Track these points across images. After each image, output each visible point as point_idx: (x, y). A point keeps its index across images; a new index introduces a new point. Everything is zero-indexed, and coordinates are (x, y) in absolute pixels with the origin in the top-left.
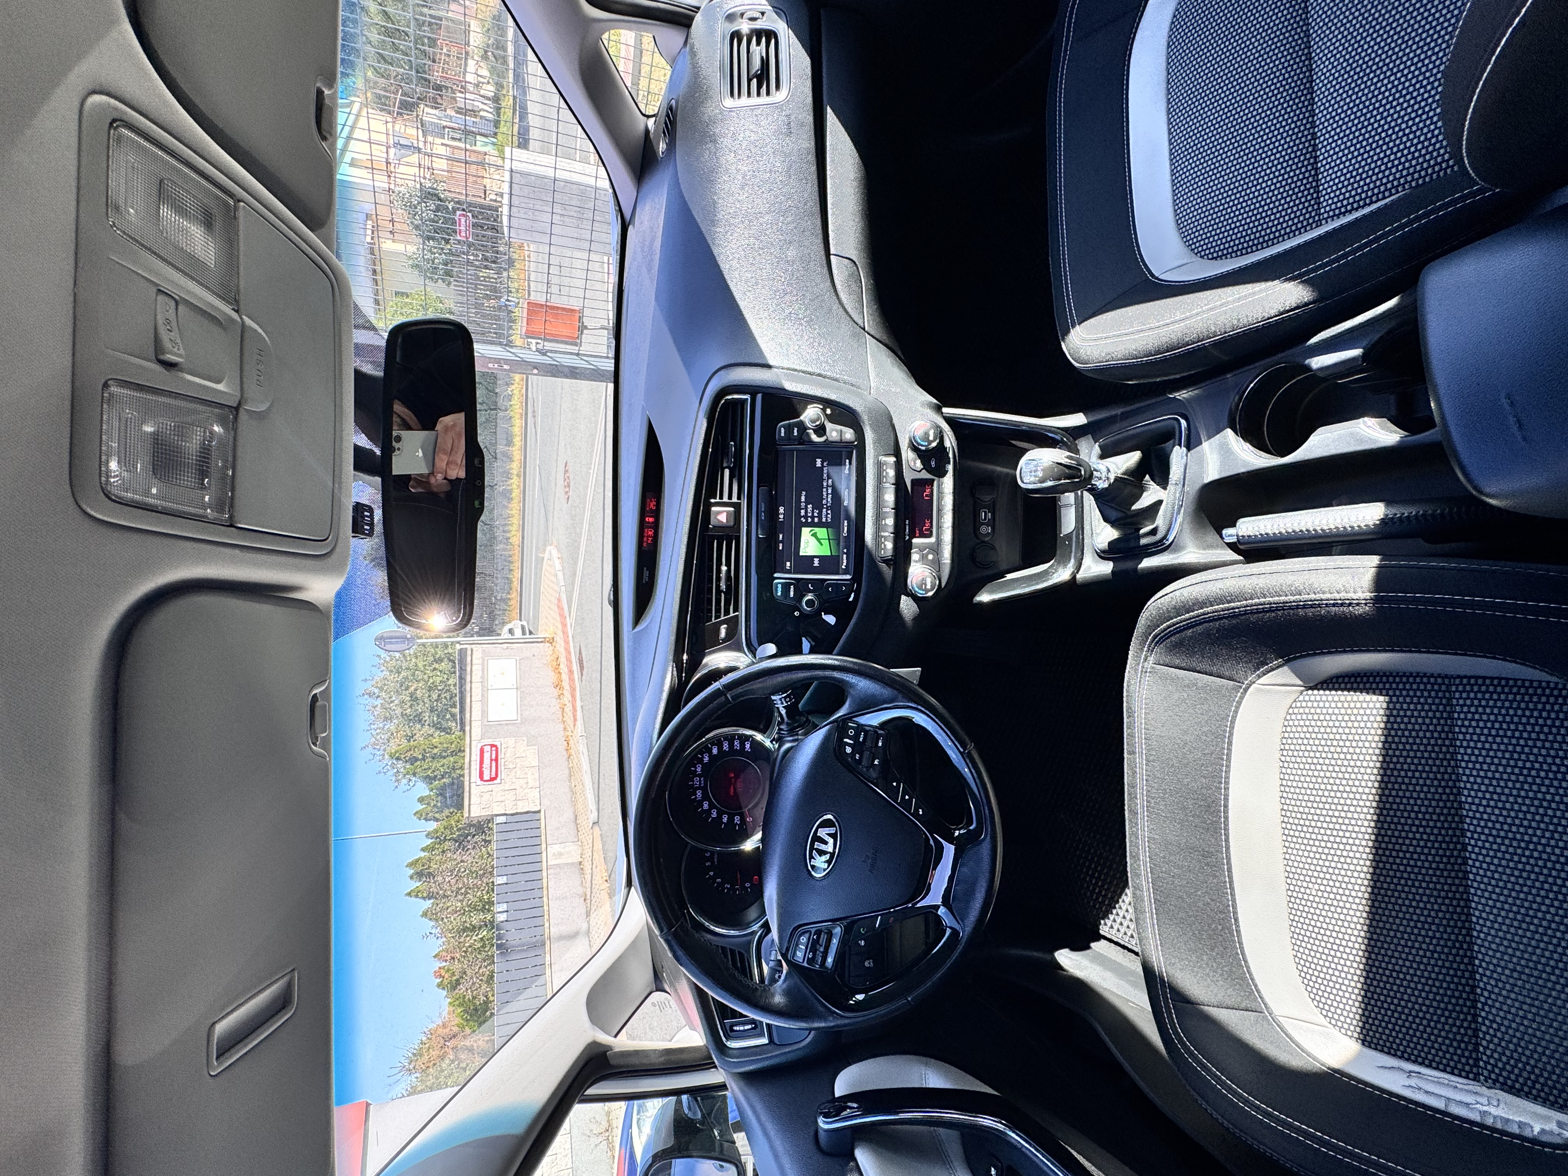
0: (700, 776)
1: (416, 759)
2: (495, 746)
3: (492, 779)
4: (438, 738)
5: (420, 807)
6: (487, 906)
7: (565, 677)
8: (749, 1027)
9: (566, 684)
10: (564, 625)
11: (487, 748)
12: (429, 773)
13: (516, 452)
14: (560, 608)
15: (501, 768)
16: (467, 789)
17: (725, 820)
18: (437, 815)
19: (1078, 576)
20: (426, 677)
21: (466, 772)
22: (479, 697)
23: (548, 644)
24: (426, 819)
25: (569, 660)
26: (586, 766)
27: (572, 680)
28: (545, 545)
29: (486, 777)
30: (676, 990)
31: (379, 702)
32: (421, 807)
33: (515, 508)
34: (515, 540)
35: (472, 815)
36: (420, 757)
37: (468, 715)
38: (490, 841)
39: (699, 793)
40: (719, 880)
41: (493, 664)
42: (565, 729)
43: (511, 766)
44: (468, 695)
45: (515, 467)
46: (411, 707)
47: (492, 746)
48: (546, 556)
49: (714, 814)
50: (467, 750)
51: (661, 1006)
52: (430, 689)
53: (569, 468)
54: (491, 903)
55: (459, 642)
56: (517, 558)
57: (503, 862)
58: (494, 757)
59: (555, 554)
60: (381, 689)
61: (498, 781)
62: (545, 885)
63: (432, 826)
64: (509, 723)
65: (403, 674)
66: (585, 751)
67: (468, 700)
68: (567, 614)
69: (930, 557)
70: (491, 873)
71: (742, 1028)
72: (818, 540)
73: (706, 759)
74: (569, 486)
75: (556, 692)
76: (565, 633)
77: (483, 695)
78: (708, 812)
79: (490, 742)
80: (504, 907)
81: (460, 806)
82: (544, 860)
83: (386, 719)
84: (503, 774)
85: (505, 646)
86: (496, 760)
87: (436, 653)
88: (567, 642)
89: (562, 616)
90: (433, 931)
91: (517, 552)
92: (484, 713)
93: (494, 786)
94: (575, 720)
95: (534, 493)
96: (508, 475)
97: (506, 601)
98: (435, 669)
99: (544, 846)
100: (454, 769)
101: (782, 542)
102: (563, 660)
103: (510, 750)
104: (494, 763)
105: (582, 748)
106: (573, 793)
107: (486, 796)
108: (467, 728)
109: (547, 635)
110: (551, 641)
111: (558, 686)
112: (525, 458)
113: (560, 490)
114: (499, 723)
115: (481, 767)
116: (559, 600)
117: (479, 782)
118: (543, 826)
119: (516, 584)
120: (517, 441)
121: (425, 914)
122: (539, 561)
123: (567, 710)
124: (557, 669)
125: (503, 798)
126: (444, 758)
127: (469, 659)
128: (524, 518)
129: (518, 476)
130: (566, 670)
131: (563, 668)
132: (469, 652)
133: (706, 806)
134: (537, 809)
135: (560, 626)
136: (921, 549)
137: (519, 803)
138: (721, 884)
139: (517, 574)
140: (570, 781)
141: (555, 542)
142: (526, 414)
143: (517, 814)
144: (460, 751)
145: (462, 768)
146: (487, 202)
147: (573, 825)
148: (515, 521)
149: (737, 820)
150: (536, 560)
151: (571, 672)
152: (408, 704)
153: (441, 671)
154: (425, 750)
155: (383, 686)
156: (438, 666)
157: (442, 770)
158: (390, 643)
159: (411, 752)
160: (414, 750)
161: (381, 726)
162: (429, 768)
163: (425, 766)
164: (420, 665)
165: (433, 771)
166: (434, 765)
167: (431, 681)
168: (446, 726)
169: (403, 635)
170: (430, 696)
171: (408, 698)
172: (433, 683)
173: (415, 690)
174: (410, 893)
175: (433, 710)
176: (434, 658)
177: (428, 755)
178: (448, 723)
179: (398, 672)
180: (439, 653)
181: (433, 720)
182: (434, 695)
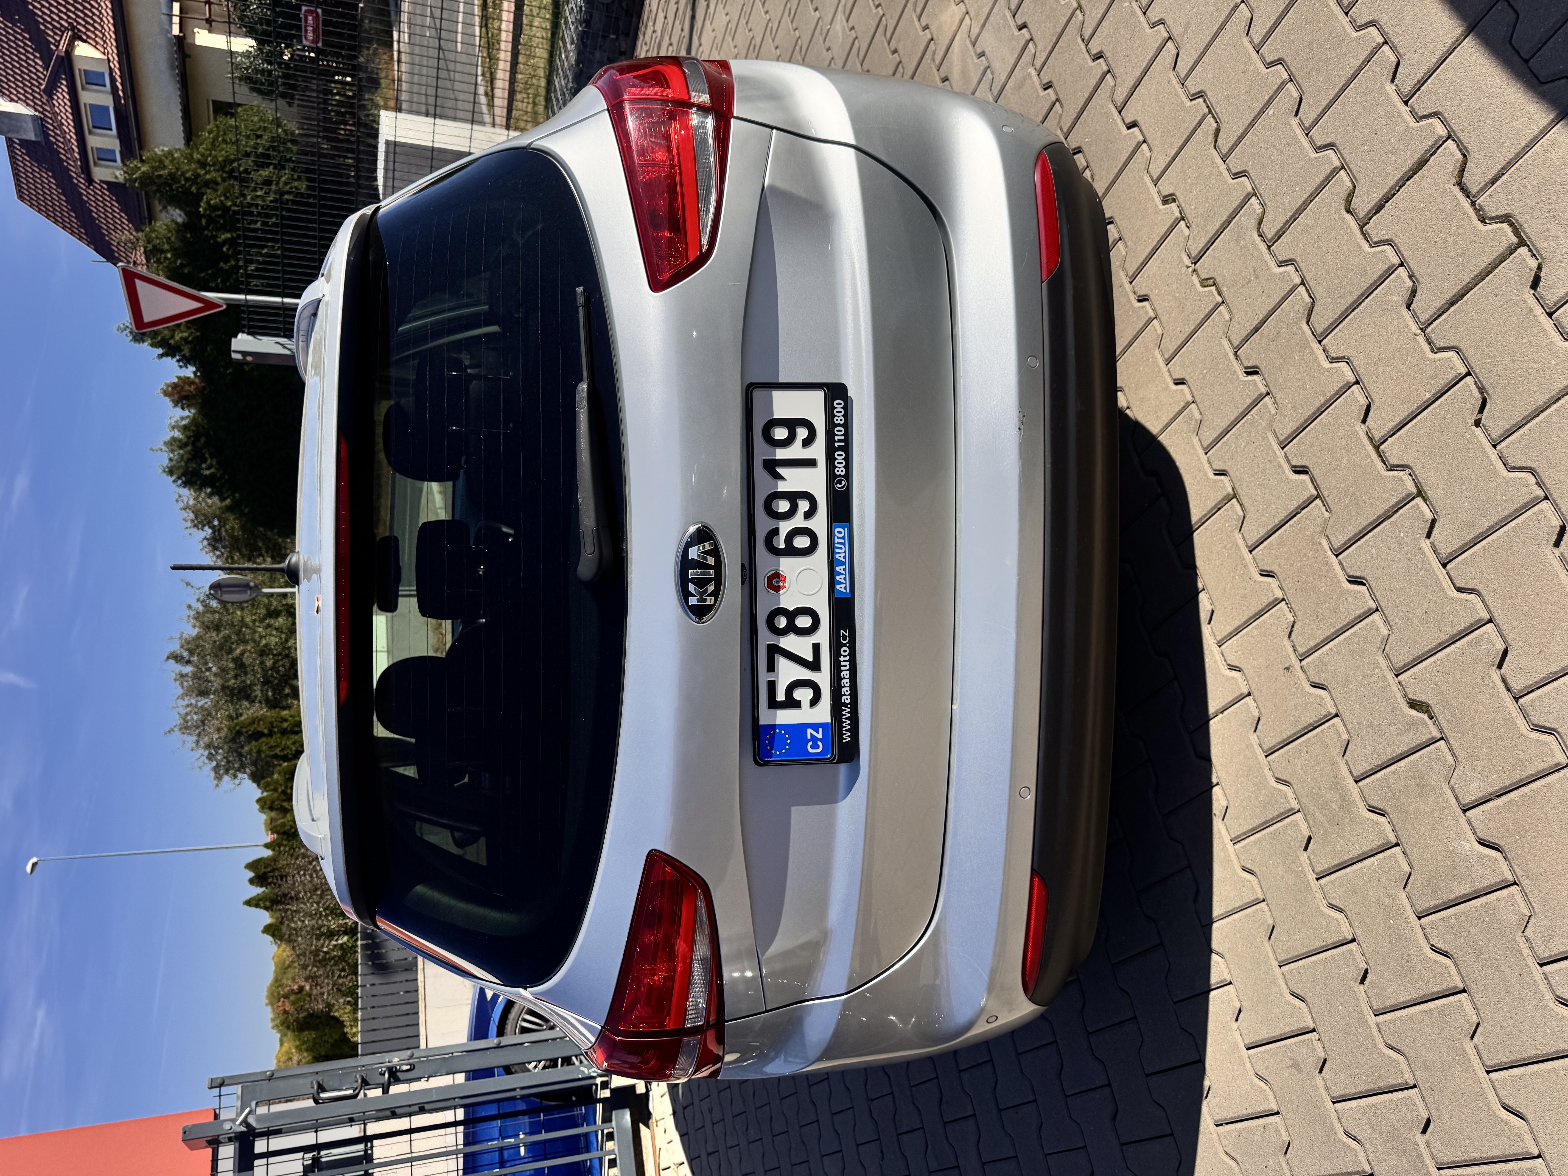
1: (262, 735)
12: (277, 750)
20: (256, 636)
31: (189, 669)
36: (266, 731)
46: (236, 677)
52: (262, 654)
60: (193, 652)
65: (225, 632)
83: (200, 693)
98: (269, 626)
121: (266, 932)
152: (232, 673)
153: (277, 629)
154: (272, 723)
155: (193, 646)
156: (272, 621)
157: (294, 748)
158: (226, 592)
159: (255, 726)
160: (258, 723)
161: (193, 701)
162: (277, 746)
163: (272, 742)
164: (248, 620)
165: (283, 750)
166: (284, 743)
167: (264, 642)
168: (284, 703)
169: (244, 582)
170: (262, 663)
171: (231, 665)
172: (266, 645)
173: (242, 654)
174: (248, 903)
175: (266, 682)
176: (268, 610)
177: (276, 730)
178: (287, 700)
179: (217, 628)
180: (275, 603)
181: (267, 696)
182: (269, 663)
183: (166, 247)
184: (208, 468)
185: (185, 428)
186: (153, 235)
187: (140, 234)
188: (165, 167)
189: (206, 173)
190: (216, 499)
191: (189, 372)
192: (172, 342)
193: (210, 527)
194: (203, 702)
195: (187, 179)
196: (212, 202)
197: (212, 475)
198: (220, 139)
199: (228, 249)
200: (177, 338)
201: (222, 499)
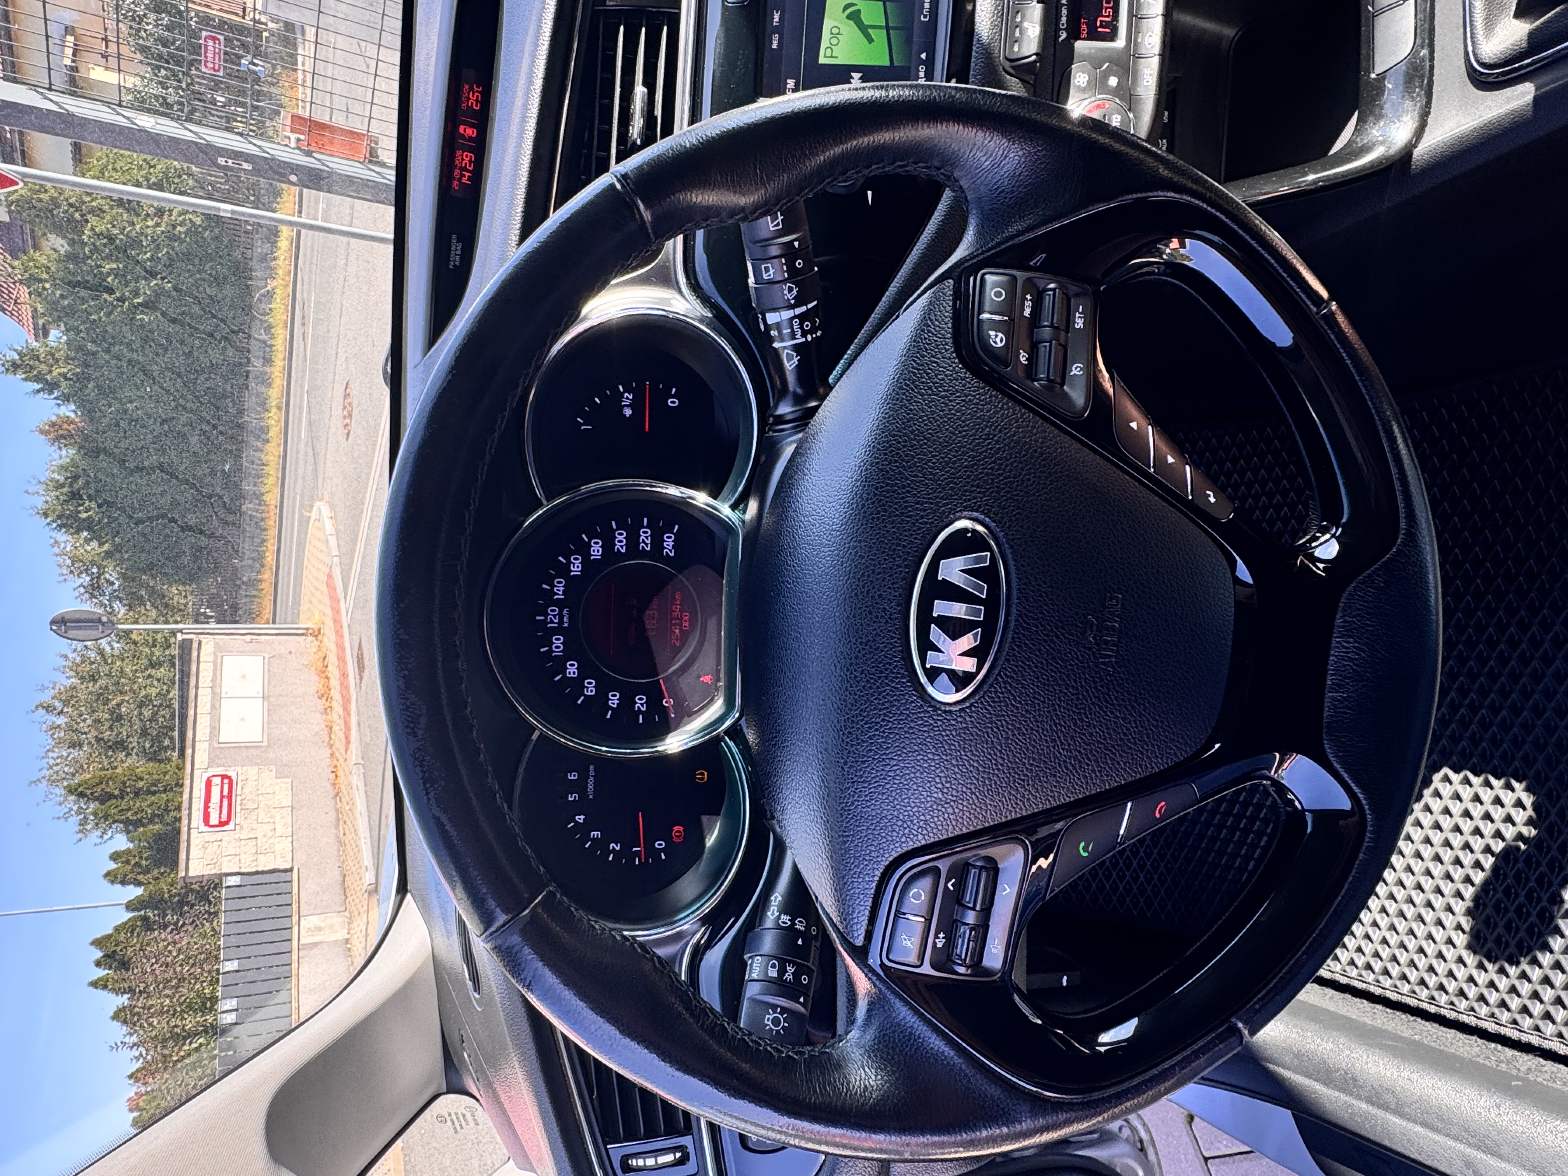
0: (560, 604)
1: (111, 796)
2: (229, 778)
3: (222, 824)
4: (143, 767)
5: (112, 866)
6: (208, 1004)
7: (335, 683)
8: (669, 1158)
9: (335, 694)
10: (336, 611)
11: (217, 781)
12: (129, 814)
13: (277, 371)
14: (331, 587)
15: (237, 808)
16: (184, 836)
17: (614, 701)
18: (140, 877)
19: (1417, 153)
20: (136, 687)
21: (185, 813)
22: (208, 708)
23: (310, 638)
24: (123, 883)
25: (342, 659)
26: (360, 804)
27: (345, 686)
28: (312, 498)
29: (214, 820)
30: (489, 1085)
31: (62, 721)
32: (115, 866)
33: (272, 453)
34: (272, 498)
35: (191, 874)
36: (116, 792)
37: (190, 734)
38: (216, 914)
39: (558, 642)
40: (595, 834)
41: (230, 663)
42: (332, 755)
43: (251, 806)
44: (191, 705)
45: (274, 394)
46: (111, 728)
47: (224, 777)
48: (314, 515)
49: (590, 688)
50: (187, 782)
51: (457, 1123)
52: (141, 705)
53: (354, 391)
54: (214, 1000)
55: (181, 631)
56: (272, 522)
57: (233, 940)
58: (225, 793)
59: (326, 512)
60: (66, 703)
61: (231, 826)
62: (294, 972)
63: (134, 892)
64: (248, 746)
65: (102, 683)
66: (361, 785)
67: (191, 712)
68: (341, 596)
69: (1113, 81)
70: (217, 958)
71: (650, 1162)
72: (864, 29)
73: (576, 568)
74: (350, 416)
75: (321, 704)
76: (337, 622)
77: (213, 706)
78: (578, 684)
79: (221, 771)
80: (231, 1004)
81: (175, 865)
82: (295, 937)
83: (73, 745)
84: (238, 817)
85: (248, 638)
86: (230, 797)
87: (152, 654)
88: (339, 633)
89: (334, 599)
90: (127, 1040)
91: (273, 513)
92: (215, 730)
93: (226, 835)
94: (348, 742)
95: (300, 431)
96: (264, 404)
97: (253, 583)
98: (150, 676)
99: (295, 918)
100: (167, 811)
101: (779, 30)
102: (332, 659)
103: (250, 783)
104: (225, 802)
105: (356, 780)
106: (341, 843)
107: (212, 849)
108: (189, 751)
109: (309, 625)
110: (316, 634)
111: (324, 695)
112: (289, 384)
113: (336, 423)
114: (238, 747)
115: (206, 807)
116: (330, 576)
117: (202, 827)
118: (295, 891)
119: (270, 559)
120: (279, 362)
121: (116, 1016)
122: (305, 522)
123: (336, 728)
124: (323, 671)
125: (238, 851)
126: (154, 793)
127: (195, 654)
128: (284, 469)
129: (279, 408)
130: (336, 673)
131: (333, 671)
132: (195, 645)
133: (572, 670)
134: (288, 866)
135: (329, 612)
136: (1095, 62)
137: (261, 858)
138: (602, 844)
139: (272, 545)
140: (337, 827)
141: (327, 497)
142: (293, 323)
143: (257, 873)
144: (177, 785)
145: (178, 809)
146: (248, 22)
147: (338, 889)
148: (272, 472)
149: (640, 702)
150: (300, 522)
151: (344, 675)
152: (107, 725)
153: (159, 680)
154: (124, 783)
155: (69, 698)
156: (154, 672)
157: (150, 811)
158: (74, 628)
159: (103, 786)
160: (107, 782)
161: (65, 754)
162: (129, 809)
163: (123, 805)
164: (127, 670)
165: (136, 813)
166: (138, 805)
167: (143, 693)
168: (163, 756)
169: (96, 616)
170: (140, 714)
171: (107, 716)
172: (146, 696)
173: (119, 705)
174: (94, 984)
175: (144, 733)
176: (150, 660)
177: (129, 790)
178: (166, 752)
179: (93, 679)
180: (157, 654)
181: (144, 747)
182: (147, 713)
183: (45, 276)
184: (87, 511)
185: (63, 468)
186: (31, 264)
187: (16, 263)
188: (46, 191)
189: (92, 200)
190: (94, 544)
191: (68, 410)
192: (49, 377)
193: (88, 575)
194: (75, 753)
195: (71, 205)
196: (97, 229)
197: (89, 517)
198: (110, 167)
199: (113, 280)
200: (55, 374)
201: (101, 544)
